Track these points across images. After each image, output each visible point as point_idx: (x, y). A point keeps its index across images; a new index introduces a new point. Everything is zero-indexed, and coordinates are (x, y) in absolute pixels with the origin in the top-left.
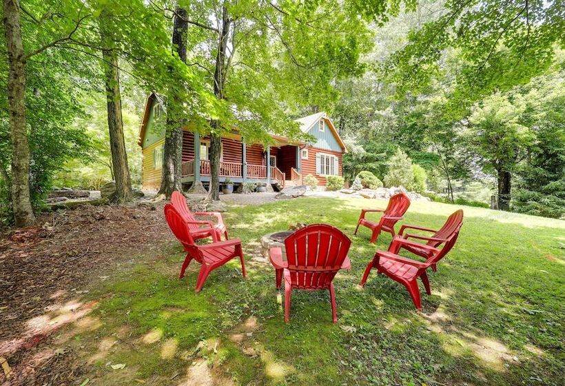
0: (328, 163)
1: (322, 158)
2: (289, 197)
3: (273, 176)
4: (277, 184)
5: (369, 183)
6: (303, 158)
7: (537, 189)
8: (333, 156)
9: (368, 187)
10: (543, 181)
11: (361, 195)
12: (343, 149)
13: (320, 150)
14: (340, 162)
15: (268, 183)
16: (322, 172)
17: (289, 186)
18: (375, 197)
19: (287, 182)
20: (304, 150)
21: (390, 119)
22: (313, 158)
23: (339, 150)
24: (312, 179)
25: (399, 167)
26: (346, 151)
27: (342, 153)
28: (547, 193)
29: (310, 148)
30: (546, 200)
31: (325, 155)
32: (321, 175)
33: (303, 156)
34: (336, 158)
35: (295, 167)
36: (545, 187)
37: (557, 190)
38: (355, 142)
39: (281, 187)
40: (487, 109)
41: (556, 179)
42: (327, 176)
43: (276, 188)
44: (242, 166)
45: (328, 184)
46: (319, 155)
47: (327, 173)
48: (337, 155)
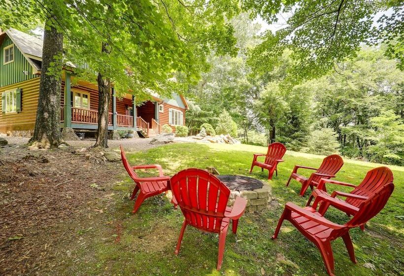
0: (176, 117)
1: (173, 112)
2: (162, 143)
3: (138, 125)
4: (142, 131)
5: (209, 132)
6: (160, 111)
7: (289, 136)
8: (180, 111)
9: (209, 135)
10: (292, 132)
11: (209, 140)
12: (186, 107)
13: (171, 106)
14: (184, 116)
15: (135, 130)
16: (173, 123)
17: (152, 133)
18: (217, 142)
19: (150, 129)
20: (161, 105)
21: (216, 89)
22: (167, 112)
23: (184, 107)
24: (167, 127)
25: (225, 122)
26: (188, 109)
27: (186, 110)
28: (294, 138)
29: (165, 104)
30: (294, 142)
31: (175, 110)
32: (172, 125)
33: (160, 110)
34: (182, 113)
35: (154, 119)
36: (293, 135)
37: (298, 137)
38: (194, 102)
39: (146, 134)
40: (269, 90)
41: (297, 131)
42: (176, 126)
43: (141, 135)
44: (113, 116)
45: (177, 132)
46: (171, 109)
47: (176, 124)
48: (182, 111)
